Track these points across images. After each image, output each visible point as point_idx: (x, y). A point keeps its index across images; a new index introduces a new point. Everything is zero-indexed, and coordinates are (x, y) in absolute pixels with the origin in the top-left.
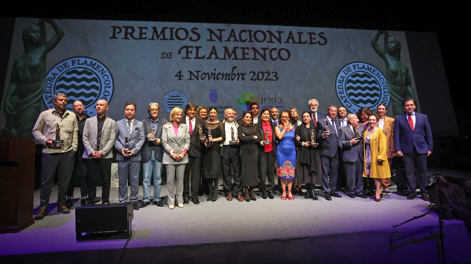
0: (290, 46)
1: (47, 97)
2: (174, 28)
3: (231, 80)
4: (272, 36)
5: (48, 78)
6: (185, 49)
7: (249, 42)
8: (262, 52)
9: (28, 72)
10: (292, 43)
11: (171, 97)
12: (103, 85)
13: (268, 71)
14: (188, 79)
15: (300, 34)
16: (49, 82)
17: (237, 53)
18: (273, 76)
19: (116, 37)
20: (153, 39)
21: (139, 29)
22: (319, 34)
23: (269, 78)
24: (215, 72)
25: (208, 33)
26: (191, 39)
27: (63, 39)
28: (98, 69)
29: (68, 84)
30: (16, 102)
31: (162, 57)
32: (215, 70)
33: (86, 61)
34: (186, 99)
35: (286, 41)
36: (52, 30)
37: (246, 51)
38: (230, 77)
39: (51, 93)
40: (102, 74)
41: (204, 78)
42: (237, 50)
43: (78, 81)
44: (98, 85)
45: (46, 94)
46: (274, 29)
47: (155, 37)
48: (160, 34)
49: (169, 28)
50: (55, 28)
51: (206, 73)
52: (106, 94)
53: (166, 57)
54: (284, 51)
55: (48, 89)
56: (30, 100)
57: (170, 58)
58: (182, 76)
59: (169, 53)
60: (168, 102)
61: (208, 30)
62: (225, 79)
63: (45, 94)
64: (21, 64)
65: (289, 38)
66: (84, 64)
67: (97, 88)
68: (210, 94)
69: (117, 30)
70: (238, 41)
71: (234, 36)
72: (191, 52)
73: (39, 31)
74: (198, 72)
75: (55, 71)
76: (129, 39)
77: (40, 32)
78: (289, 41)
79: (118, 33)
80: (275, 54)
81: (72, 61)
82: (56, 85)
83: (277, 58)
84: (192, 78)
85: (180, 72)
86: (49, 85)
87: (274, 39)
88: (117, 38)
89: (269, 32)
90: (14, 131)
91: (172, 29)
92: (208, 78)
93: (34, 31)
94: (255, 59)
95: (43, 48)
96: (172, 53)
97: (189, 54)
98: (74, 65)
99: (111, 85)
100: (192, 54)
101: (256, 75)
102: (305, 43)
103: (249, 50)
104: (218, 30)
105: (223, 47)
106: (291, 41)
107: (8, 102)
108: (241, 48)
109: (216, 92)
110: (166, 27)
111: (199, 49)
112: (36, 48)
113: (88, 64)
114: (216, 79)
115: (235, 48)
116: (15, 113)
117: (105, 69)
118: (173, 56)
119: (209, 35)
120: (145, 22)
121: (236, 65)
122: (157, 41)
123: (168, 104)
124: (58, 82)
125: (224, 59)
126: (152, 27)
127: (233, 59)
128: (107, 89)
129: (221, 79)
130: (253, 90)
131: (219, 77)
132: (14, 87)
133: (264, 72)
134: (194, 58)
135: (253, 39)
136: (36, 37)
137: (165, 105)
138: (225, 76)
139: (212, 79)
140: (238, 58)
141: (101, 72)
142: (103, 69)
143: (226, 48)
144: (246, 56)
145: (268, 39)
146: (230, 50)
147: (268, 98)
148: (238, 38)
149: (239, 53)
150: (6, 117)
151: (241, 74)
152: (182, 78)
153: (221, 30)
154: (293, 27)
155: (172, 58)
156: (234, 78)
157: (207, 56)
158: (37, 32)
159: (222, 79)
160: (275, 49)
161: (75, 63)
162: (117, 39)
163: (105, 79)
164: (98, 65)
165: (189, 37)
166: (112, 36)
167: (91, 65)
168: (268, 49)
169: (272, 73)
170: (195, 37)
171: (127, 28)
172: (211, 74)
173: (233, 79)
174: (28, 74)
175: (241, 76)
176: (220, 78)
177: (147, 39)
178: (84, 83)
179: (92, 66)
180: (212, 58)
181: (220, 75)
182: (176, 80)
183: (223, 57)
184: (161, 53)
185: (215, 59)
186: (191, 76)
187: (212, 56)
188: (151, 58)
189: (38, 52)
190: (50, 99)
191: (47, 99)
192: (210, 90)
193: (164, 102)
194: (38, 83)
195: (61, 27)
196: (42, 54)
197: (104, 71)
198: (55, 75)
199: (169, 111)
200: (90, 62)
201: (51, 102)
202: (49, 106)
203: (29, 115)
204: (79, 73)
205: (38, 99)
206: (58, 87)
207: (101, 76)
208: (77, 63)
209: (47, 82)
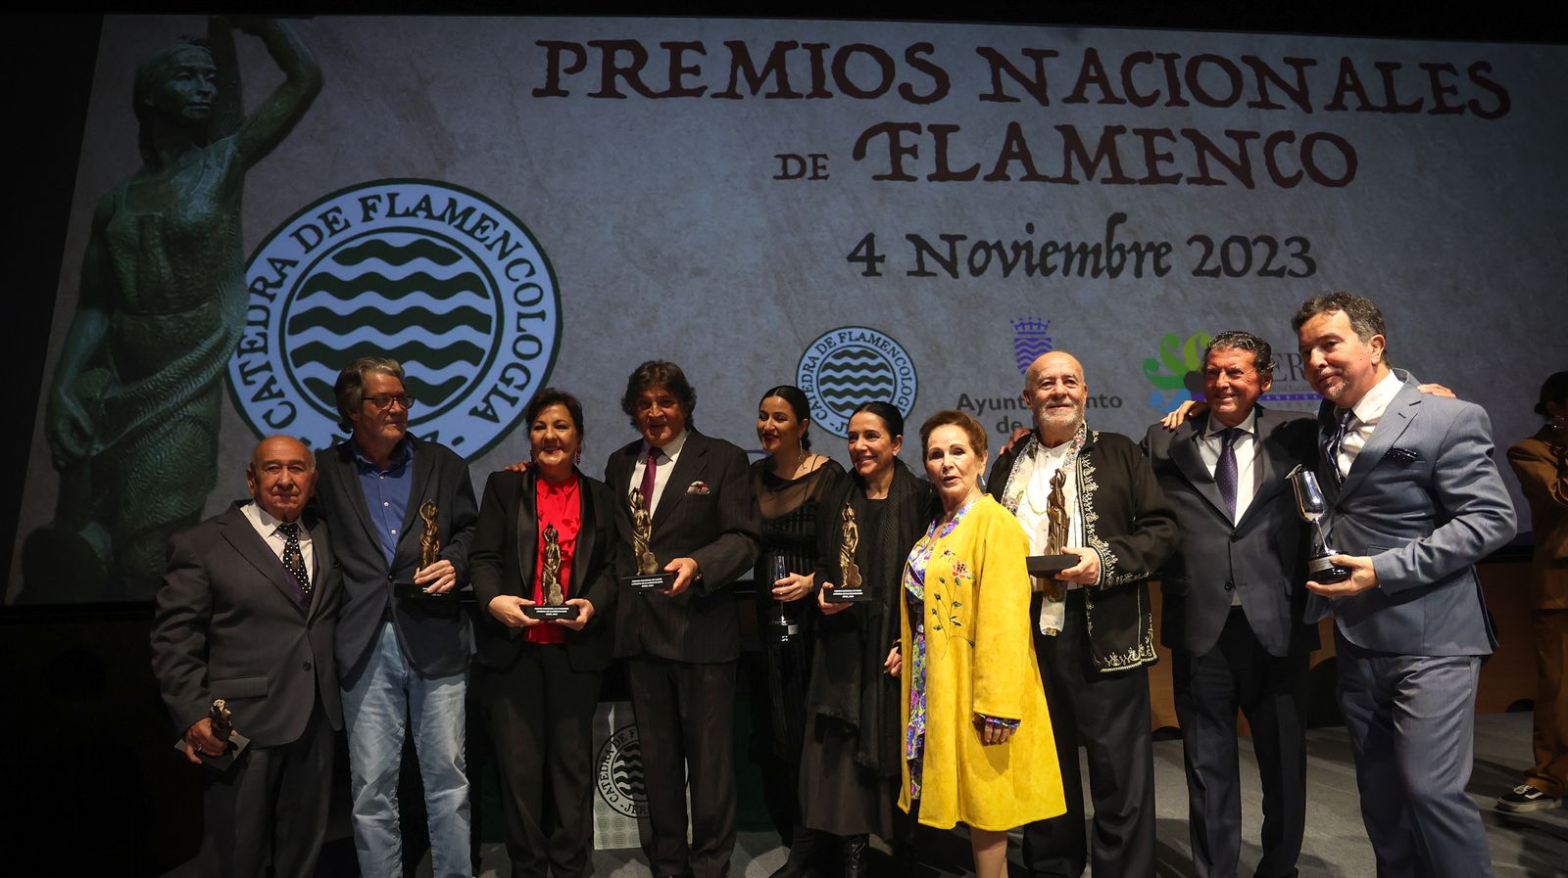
0: (1348, 124)
1: (246, 369)
2: (826, 46)
3: (1105, 272)
4: (1268, 82)
5: (254, 283)
6: (884, 138)
7: (1168, 105)
8: (1231, 149)
9: (161, 257)
10: (1359, 109)
11: (837, 357)
12: (511, 310)
13: (1268, 234)
14: (910, 273)
15: (1387, 69)
16: (256, 300)
17: (1119, 155)
18: (1293, 255)
19: (562, 86)
20: (731, 93)
21: (668, 51)
22: (1472, 71)
23: (1274, 266)
24: (1029, 237)
25: (983, 69)
26: (906, 91)
27: (318, 101)
28: (482, 232)
29: (343, 308)
30: (106, 397)
31: (781, 174)
32: (1030, 228)
33: (427, 199)
34: (908, 365)
35: (1330, 102)
36: (270, 63)
37: (1161, 145)
38: (1103, 263)
39: (266, 352)
40: (503, 255)
41: (984, 268)
42: (1118, 139)
43: (393, 290)
44: (486, 306)
45: (245, 357)
46: (1274, 48)
47: (742, 86)
48: (766, 73)
49: (805, 46)
50: (283, 55)
51: (992, 242)
52: (527, 347)
53: (801, 174)
54: (1328, 145)
55: (251, 332)
56: (171, 386)
57: (816, 177)
58: (882, 259)
59: (810, 156)
60: (824, 381)
61: (981, 51)
62: (1081, 272)
63: (239, 357)
64: (126, 220)
65: (1342, 88)
66: (419, 213)
67: (480, 322)
68: (1017, 340)
69: (567, 58)
70: (1121, 101)
71: (1102, 80)
72: (913, 151)
73: (209, 71)
74: (951, 239)
75: (284, 246)
76: (624, 97)
77: (212, 76)
78: (1344, 103)
79: (569, 71)
80: (1288, 160)
81: (363, 201)
82: (290, 315)
83: (1300, 174)
84: (928, 268)
85: (869, 240)
86: (260, 315)
87: (1276, 95)
88: (565, 94)
89: (1249, 60)
90: (94, 537)
91: (816, 50)
92: (1001, 266)
93: (185, 73)
94: (1204, 179)
95: (229, 146)
96: (825, 156)
97: (906, 159)
98: (372, 219)
99: (548, 304)
100: (916, 157)
101: (1217, 251)
102: (1415, 107)
103: (1174, 140)
104: (1027, 52)
105: (1058, 128)
106: (1351, 99)
107: (66, 400)
108: (1136, 132)
109: (1042, 329)
110: (787, 43)
111: (950, 136)
112: (200, 149)
113: (436, 212)
114: (1038, 270)
115: (1111, 132)
116: (98, 448)
117: (517, 235)
118: (829, 171)
119: (988, 76)
120: (693, 22)
121: (1122, 208)
122: (753, 107)
123: (823, 388)
124: (298, 299)
125: (1067, 178)
126: (727, 44)
127: (1105, 181)
128: (531, 326)
129: (1059, 272)
130: (1211, 318)
131: (1051, 261)
132: (94, 327)
133: (1251, 238)
134: (931, 178)
135: (1185, 93)
136: (197, 99)
137: (811, 395)
138: (1078, 256)
139: (1019, 271)
140: (1127, 174)
141: (498, 246)
142: (506, 236)
143: (1069, 134)
144: (1164, 169)
145: (1250, 92)
146: (1091, 140)
147: (1280, 355)
148: (1119, 91)
149: (1131, 152)
150: (56, 466)
151: (1150, 247)
152: (879, 266)
153: (1038, 56)
154: (1351, 41)
155: (826, 177)
156: (1120, 267)
157: (988, 168)
158: (201, 76)
159: (1066, 272)
160: (1288, 137)
161: (375, 211)
162: (566, 100)
163: (517, 280)
164: (484, 217)
165: (897, 81)
166: (542, 85)
167: (453, 218)
168: (1255, 135)
169: (1288, 242)
170: (925, 84)
171: (609, 48)
172: (1012, 248)
173: (1114, 272)
174: (161, 264)
175: (1149, 257)
176: (1055, 267)
177: (707, 93)
178: (418, 299)
179: (457, 222)
180: (1012, 177)
181: (1057, 254)
182: (854, 275)
183: (1059, 173)
184: (777, 156)
185: (1026, 183)
186: (920, 260)
187: (1008, 168)
188: (727, 181)
189: (206, 166)
190: (261, 379)
191: (249, 378)
192: (1017, 323)
193: (803, 381)
194: (206, 305)
195: (309, 52)
196: (223, 171)
197: (511, 244)
198: (282, 268)
199: (832, 425)
200: (446, 203)
201: (266, 392)
202: (255, 411)
203: (163, 456)
204: (397, 256)
205: (206, 380)
206: (300, 324)
207: (497, 268)
208: (383, 207)
209: (249, 298)
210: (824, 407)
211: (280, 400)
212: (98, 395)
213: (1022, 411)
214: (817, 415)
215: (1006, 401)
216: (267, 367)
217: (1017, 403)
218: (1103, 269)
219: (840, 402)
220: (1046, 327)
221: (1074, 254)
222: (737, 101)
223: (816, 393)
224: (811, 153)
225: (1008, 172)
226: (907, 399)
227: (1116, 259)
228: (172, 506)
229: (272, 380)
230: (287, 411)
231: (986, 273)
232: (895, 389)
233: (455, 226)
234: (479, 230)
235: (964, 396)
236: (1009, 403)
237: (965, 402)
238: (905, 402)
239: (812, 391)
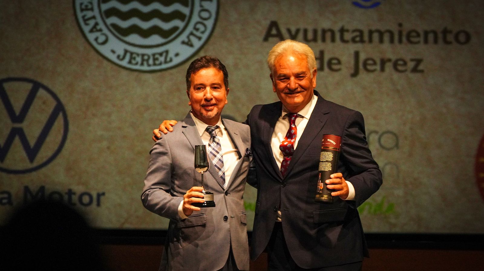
199: (113, 52)
210: (106, 31)
213: (342, 45)
214: (96, 39)
215: (324, 32)
217: (338, 36)
219: (125, 24)
223: (96, 12)
226: (205, 26)
232: (192, 12)
235: (274, 24)
236: (328, 35)
237: (274, 32)
238: (202, 28)
239: (92, 9)
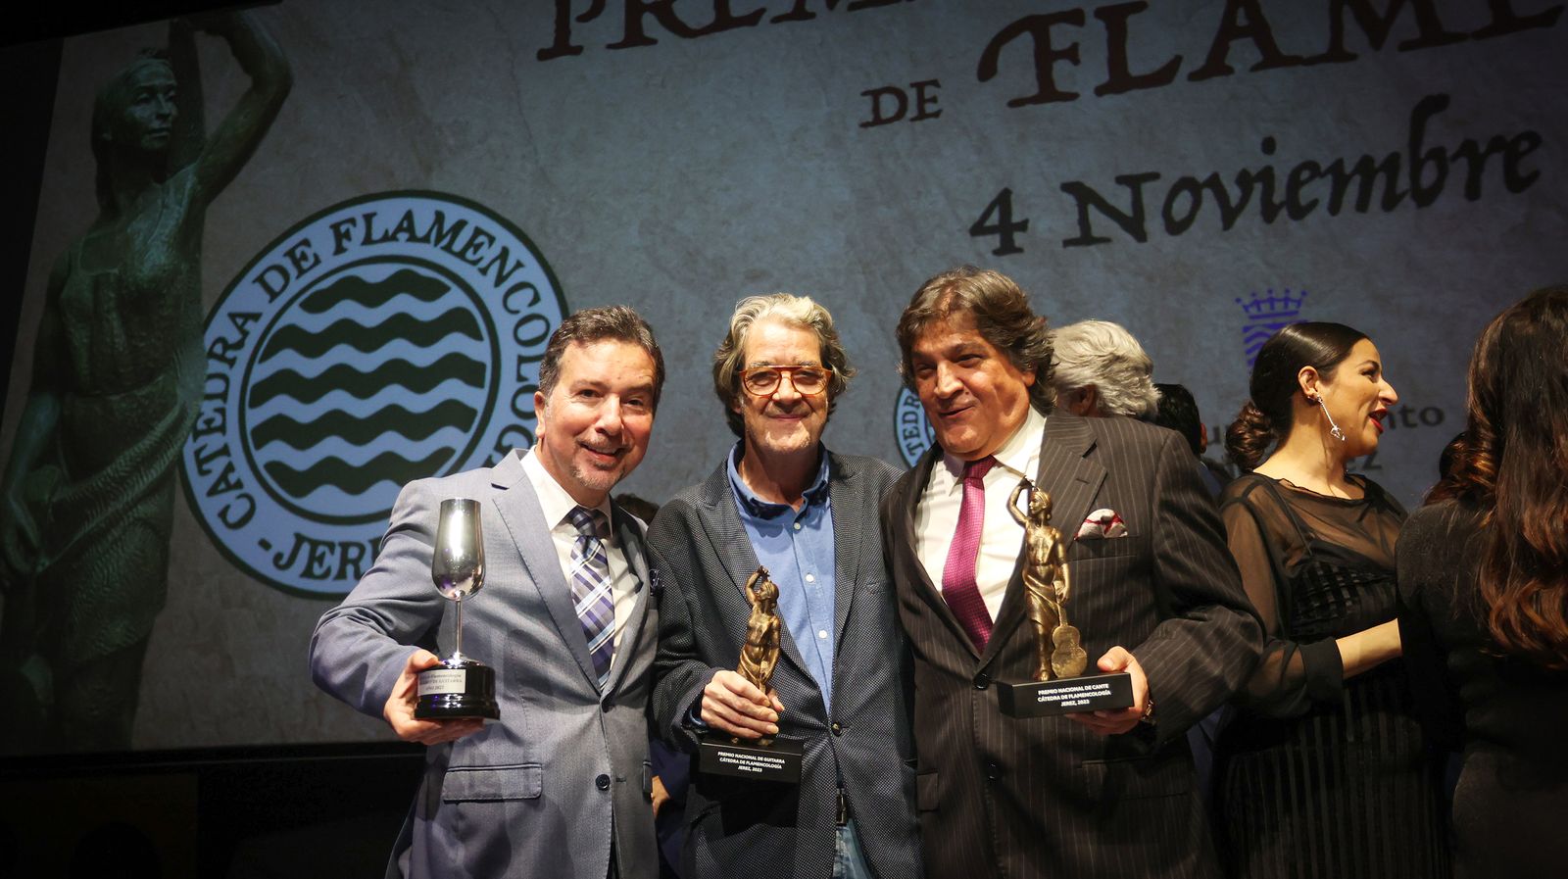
1: (203, 455)
3: (1407, 200)
5: (214, 344)
6: (1025, 41)
9: (115, 324)
12: (510, 352)
14: (1067, 243)
16: (215, 366)
19: (574, 41)
20: (798, 13)
24: (1267, 160)
27: (286, 105)
28: (475, 252)
29: (310, 368)
30: (54, 500)
31: (870, 118)
32: (1269, 146)
33: (409, 216)
38: (1403, 183)
39: (224, 433)
40: (500, 279)
41: (1190, 219)
43: (369, 340)
44: (478, 351)
45: (202, 440)
50: (247, 54)
51: (1202, 176)
53: (900, 115)
55: (208, 408)
56: (122, 483)
57: (922, 115)
58: (1023, 226)
59: (912, 85)
62: (1362, 205)
63: (195, 438)
64: (81, 283)
66: (399, 235)
67: (470, 371)
68: (1246, 329)
69: (581, 3)
72: (1072, 54)
73: (170, 88)
74: (1133, 182)
75: (247, 296)
76: (653, 42)
77: (172, 93)
79: (583, 18)
81: (335, 227)
82: (251, 383)
84: (1096, 232)
85: (1004, 200)
86: (215, 386)
88: (578, 51)
92: (1218, 212)
93: (144, 95)
95: (188, 178)
96: (935, 83)
97: (1061, 69)
98: (345, 250)
100: (1076, 61)
109: (1292, 307)
111: (1131, 20)
112: (158, 186)
113: (420, 232)
114: (1284, 213)
116: (44, 563)
117: (518, 251)
118: (941, 104)
122: (830, 27)
124: (261, 361)
125: (1337, 53)
127: (1406, 46)
129: (1322, 210)
131: (1305, 195)
132: (45, 415)
134: (1100, 91)
136: (156, 124)
137: (915, 441)
138: (1357, 179)
139: (1250, 218)
140: (1450, 26)
141: (494, 269)
142: (504, 254)
151: (1497, 144)
152: (1019, 238)
155: (936, 115)
156: (1437, 188)
157: (1196, 60)
158: (160, 96)
159: (1334, 207)
161: (349, 239)
162: (580, 58)
163: (517, 312)
164: (478, 232)
167: (440, 237)
172: (1238, 181)
173: (1424, 198)
174: (116, 332)
175: (1495, 164)
176: (1314, 204)
177: (766, 18)
178: (398, 349)
179: (444, 242)
180: (1237, 67)
181: (1318, 182)
182: (980, 255)
183: (1321, 46)
184: (865, 94)
185: (1261, 73)
186: (1084, 221)
187: (1230, 53)
188: (795, 140)
189: (165, 206)
190: (217, 466)
191: (205, 467)
192: (1247, 301)
193: (905, 422)
194: (160, 378)
195: (275, 44)
196: (182, 210)
197: (510, 264)
198: (244, 324)
200: (431, 218)
201: (224, 483)
202: (210, 507)
203: (111, 569)
204: (372, 295)
205: (159, 472)
206: (261, 393)
207: (492, 297)
208: (357, 234)
209: (206, 366)
211: (237, 492)
212: (46, 497)
216: (225, 451)
218: (1404, 194)
220: (1299, 303)
221: (1349, 178)
222: (807, 22)
224: (914, 81)
225: (1229, 61)
227: (1429, 175)
228: (118, 632)
229: (230, 468)
230: (245, 505)
231: (1194, 227)
233: (443, 248)
234: (471, 250)
